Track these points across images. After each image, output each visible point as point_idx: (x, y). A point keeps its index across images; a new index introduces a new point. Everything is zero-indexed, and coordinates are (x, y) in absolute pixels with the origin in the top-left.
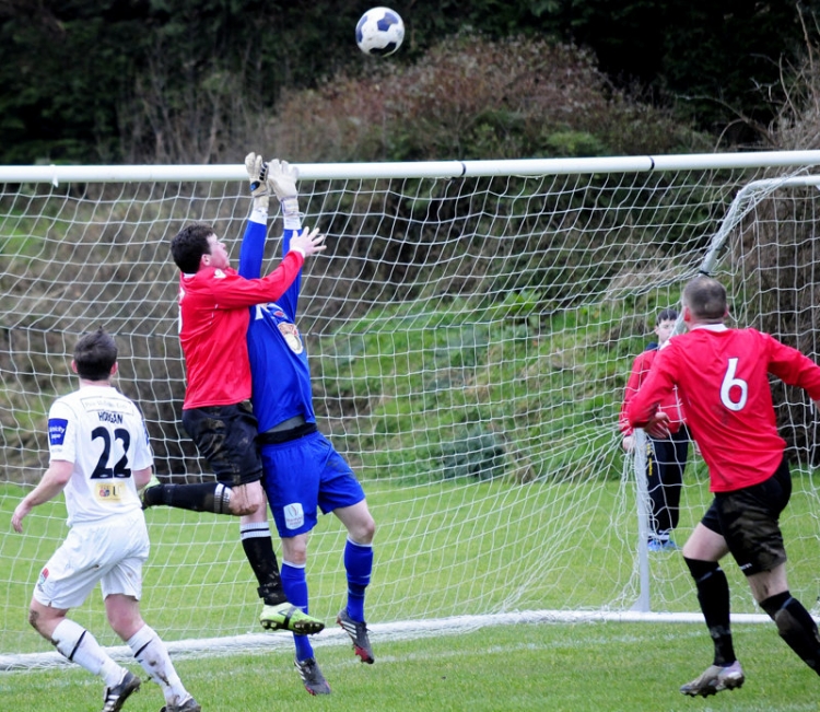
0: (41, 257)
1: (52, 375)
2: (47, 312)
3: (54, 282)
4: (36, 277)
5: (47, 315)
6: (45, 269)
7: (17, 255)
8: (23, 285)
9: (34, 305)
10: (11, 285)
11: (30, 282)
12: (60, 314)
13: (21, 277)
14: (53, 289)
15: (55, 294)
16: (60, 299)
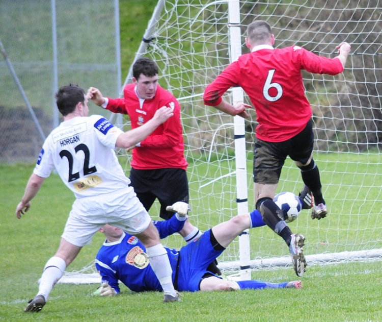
0: (306, 5)
1: (313, 80)
2: (309, 41)
3: (315, 21)
4: (303, 18)
5: (310, 42)
6: (308, 13)
7: (290, 4)
8: (294, 23)
9: (301, 36)
10: (286, 24)
11: (298, 21)
12: (318, 42)
13: (294, 18)
14: (313, 26)
15: (314, 29)
16: (318, 32)
